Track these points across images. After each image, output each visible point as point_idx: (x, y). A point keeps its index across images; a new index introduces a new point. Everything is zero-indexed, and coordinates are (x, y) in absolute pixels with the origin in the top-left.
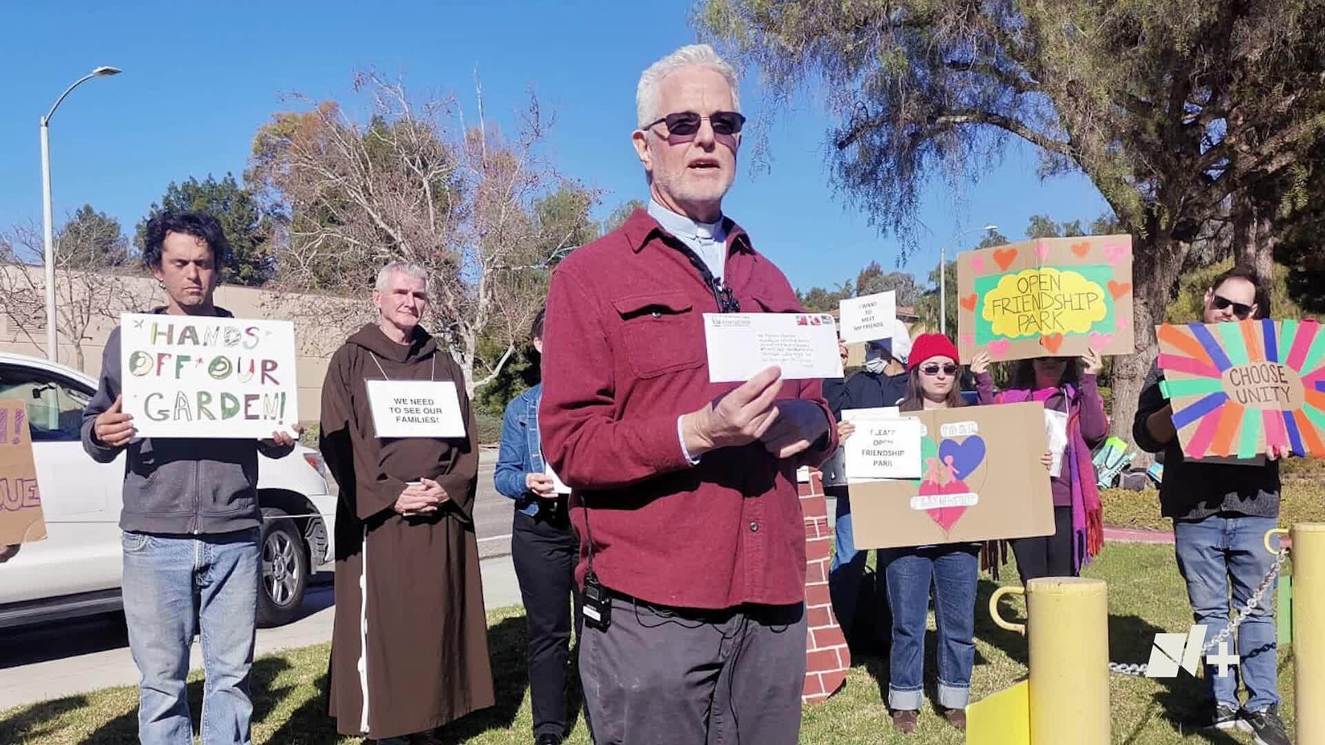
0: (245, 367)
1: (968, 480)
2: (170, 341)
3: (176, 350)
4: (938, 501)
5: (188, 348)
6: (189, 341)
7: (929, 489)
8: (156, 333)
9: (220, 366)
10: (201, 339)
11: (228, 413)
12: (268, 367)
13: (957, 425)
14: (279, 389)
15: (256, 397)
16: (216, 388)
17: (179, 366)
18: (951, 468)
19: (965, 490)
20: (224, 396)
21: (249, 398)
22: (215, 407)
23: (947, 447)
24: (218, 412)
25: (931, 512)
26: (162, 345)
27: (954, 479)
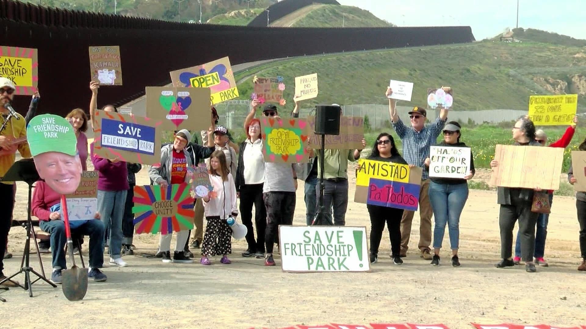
0: (458, 160)
1: (185, 111)
2: (441, 153)
3: (442, 155)
4: (175, 117)
5: (445, 155)
6: (445, 153)
7: (172, 113)
8: (438, 151)
9: (452, 159)
10: (448, 153)
11: (453, 171)
12: (463, 160)
13: (183, 92)
14: (465, 166)
15: (460, 168)
16: (451, 165)
17: (443, 159)
18: (180, 106)
19: (184, 114)
20: (452, 167)
21: (458, 168)
22: (450, 170)
23: (179, 100)
24: (450, 171)
25: (173, 120)
26: (439, 154)
27: (181, 110)
